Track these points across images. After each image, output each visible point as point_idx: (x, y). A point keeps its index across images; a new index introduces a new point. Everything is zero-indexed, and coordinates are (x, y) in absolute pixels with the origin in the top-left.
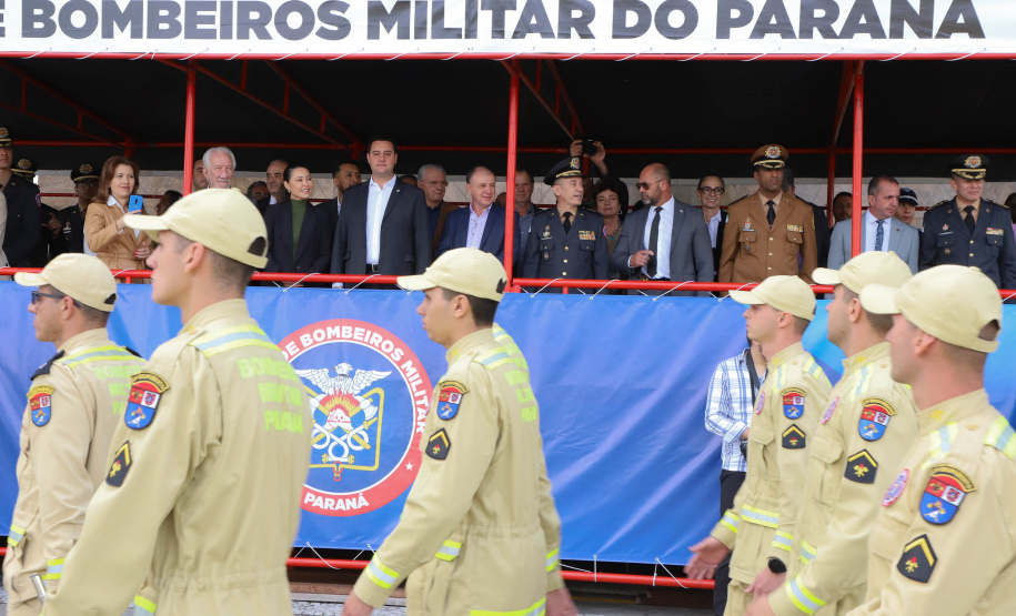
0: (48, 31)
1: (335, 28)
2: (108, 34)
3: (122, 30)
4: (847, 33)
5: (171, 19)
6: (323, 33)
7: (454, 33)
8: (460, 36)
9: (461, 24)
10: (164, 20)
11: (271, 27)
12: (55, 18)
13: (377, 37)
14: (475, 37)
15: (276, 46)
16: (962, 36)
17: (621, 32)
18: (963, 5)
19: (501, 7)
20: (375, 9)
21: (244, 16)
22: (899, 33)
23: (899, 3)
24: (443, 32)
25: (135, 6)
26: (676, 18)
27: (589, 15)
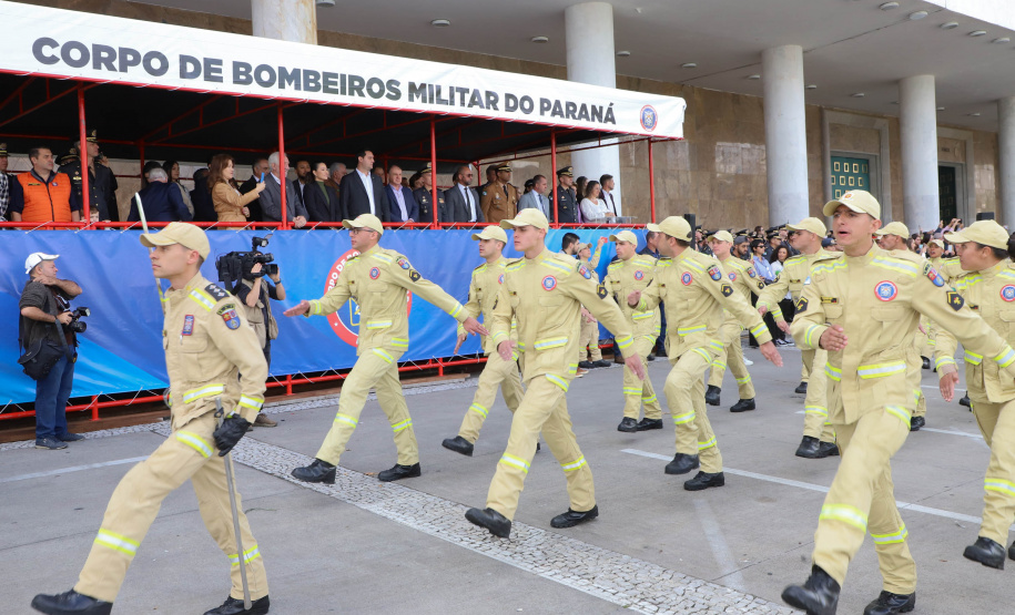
0: (248, 82)
1: (394, 94)
2: (282, 86)
3: (290, 85)
4: (579, 118)
5: (315, 81)
6: (389, 96)
7: (445, 102)
8: (447, 104)
9: (448, 98)
10: (312, 81)
11: (365, 91)
12: (252, 74)
13: (413, 101)
14: (453, 105)
15: (367, 101)
16: (610, 123)
17: (508, 109)
18: (610, 110)
19: (463, 91)
20: (412, 87)
21: (351, 83)
22: (593, 120)
23: (593, 107)
24: (441, 101)
25: (296, 72)
26: (527, 105)
27: (496, 100)
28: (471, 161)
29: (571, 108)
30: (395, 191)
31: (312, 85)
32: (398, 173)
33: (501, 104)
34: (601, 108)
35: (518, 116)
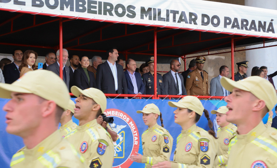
0: (41, 5)
1: (131, 15)
2: (62, 8)
3: (67, 8)
4: (250, 29)
5: (83, 6)
6: (128, 16)
7: (163, 19)
8: (165, 21)
9: (165, 17)
11: (113, 12)
12: (44, 1)
13: (143, 19)
14: (169, 21)
15: (115, 19)
16: (270, 33)
17: (203, 24)
18: (271, 24)
19: (175, 13)
20: (143, 10)
21: (105, 7)
22: (259, 30)
23: (260, 22)
24: (161, 19)
26: (215, 21)
27: (196, 18)
28: (180, 56)
29: (245, 23)
30: (130, 75)
31: (81, 8)
32: (134, 64)
33: (199, 21)
34: (265, 23)
35: (210, 28)
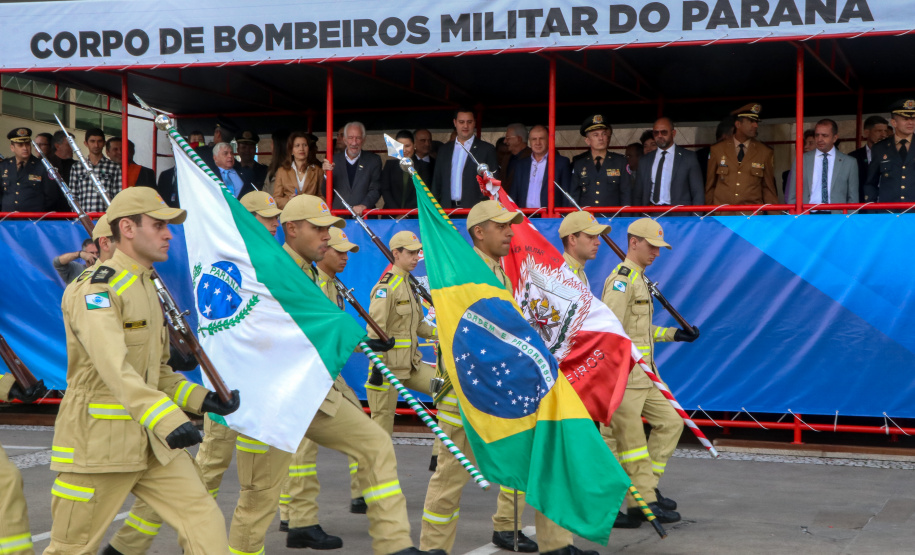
1: (419, 36)
2: (270, 47)
3: (279, 44)
5: (310, 35)
6: (412, 40)
7: (500, 35)
8: (504, 37)
9: (506, 29)
10: (306, 35)
11: (376, 37)
12: (235, 38)
13: (448, 41)
14: (515, 37)
15: (381, 50)
17: (616, 28)
19: (531, 15)
20: (447, 21)
21: (358, 30)
22: (810, 21)
24: (493, 35)
25: (287, 27)
26: (654, 17)
27: (593, 18)
29: (755, 8)
31: (306, 40)
33: (602, 24)
35: (636, 37)
